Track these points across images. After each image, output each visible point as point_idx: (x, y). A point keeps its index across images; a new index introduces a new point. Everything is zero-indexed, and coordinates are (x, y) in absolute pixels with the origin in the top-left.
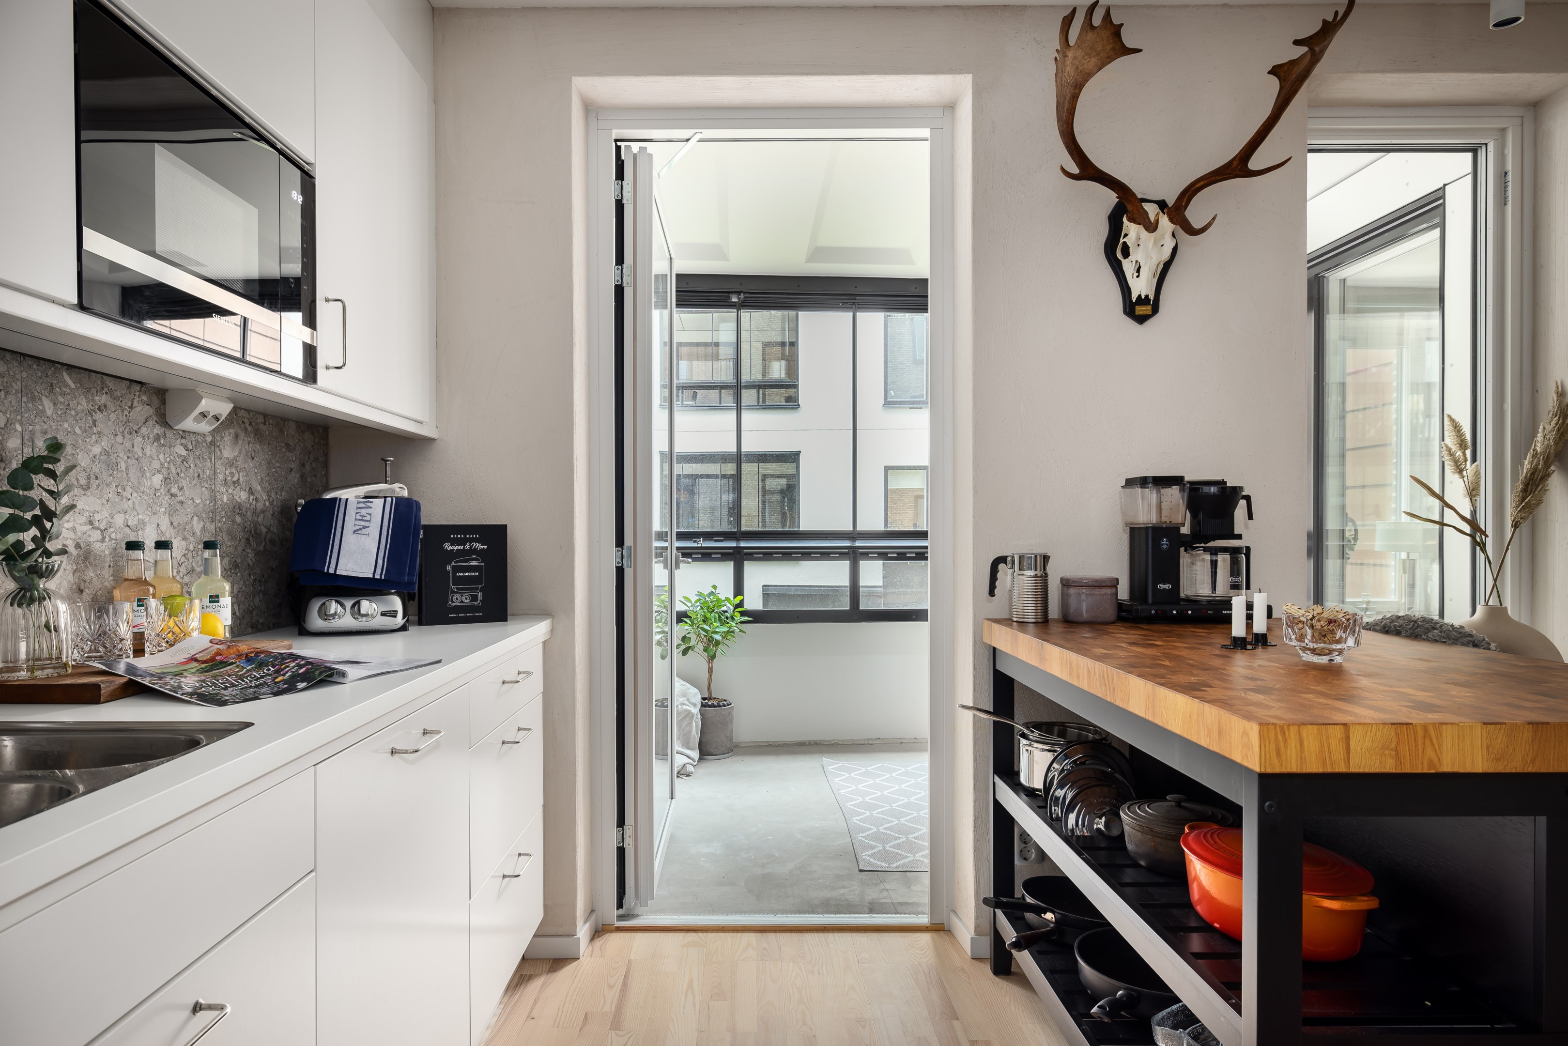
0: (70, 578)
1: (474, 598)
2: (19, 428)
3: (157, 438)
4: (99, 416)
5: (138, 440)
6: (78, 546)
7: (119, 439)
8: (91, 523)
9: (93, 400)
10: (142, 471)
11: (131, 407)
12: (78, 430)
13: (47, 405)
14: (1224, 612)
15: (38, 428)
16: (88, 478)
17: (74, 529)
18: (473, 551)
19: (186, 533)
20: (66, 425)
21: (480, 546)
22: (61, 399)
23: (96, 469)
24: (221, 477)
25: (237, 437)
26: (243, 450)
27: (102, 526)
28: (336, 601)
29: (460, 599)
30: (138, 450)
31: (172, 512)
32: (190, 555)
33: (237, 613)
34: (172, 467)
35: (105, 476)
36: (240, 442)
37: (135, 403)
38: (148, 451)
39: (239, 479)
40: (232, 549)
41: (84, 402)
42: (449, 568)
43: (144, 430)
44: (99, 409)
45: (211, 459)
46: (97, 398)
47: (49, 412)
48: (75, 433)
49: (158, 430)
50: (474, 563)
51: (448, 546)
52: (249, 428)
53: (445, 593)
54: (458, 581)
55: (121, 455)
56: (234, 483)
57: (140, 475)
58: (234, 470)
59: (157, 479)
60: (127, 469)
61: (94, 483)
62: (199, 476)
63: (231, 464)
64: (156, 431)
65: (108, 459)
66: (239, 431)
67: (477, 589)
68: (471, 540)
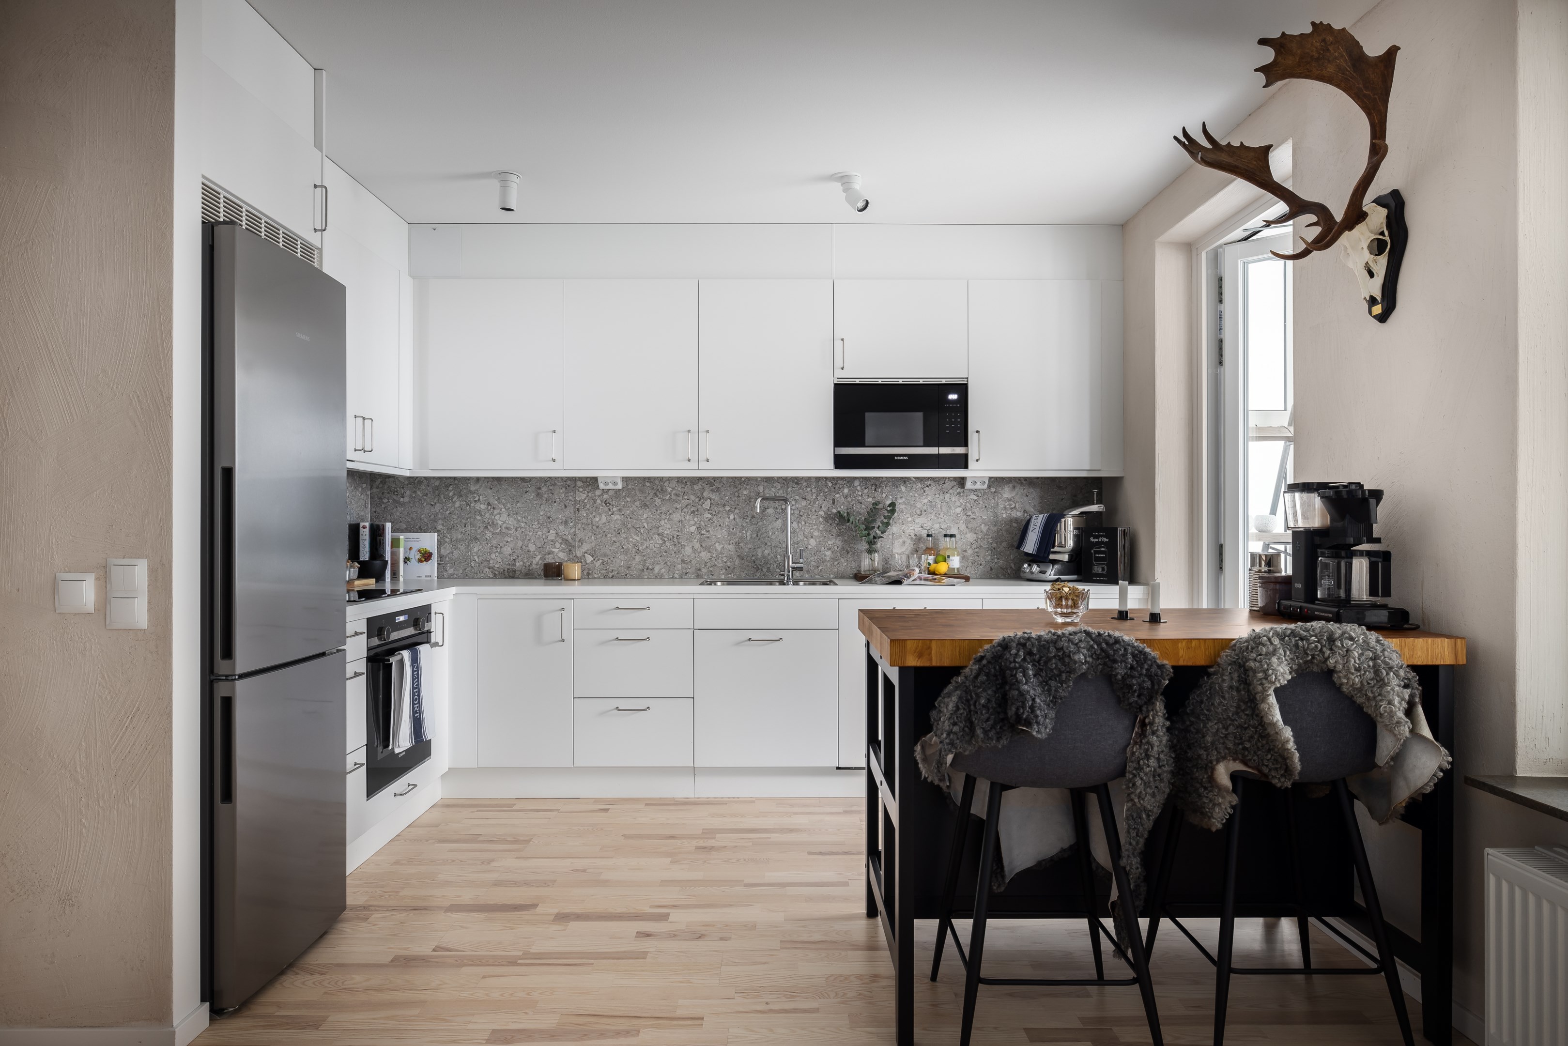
0: (912, 546)
1: (1103, 569)
2: (891, 497)
3: (959, 493)
4: (927, 488)
5: (947, 496)
6: (916, 535)
7: (937, 496)
8: (922, 527)
9: (924, 483)
10: (950, 507)
11: (944, 483)
12: (916, 495)
13: (903, 488)
14: (1316, 613)
15: (898, 496)
16: (921, 511)
17: (914, 530)
18: (1102, 542)
19: (976, 531)
20: (911, 494)
21: (1105, 540)
22: (909, 485)
23: (925, 508)
24: (1002, 506)
25: (1014, 487)
26: (1020, 493)
27: (928, 529)
28: (1037, 565)
29: (1097, 569)
30: (947, 499)
31: (967, 523)
32: (979, 540)
33: (1014, 568)
34: (968, 504)
35: (929, 510)
36: (1017, 490)
37: (946, 481)
38: (953, 499)
39: (1015, 506)
40: (1009, 538)
41: (919, 485)
42: (1092, 551)
43: (951, 491)
44: (927, 486)
45: (994, 499)
46: (926, 483)
47: (903, 491)
48: (915, 496)
49: (959, 490)
50: (1103, 549)
51: (1092, 539)
52: (1024, 482)
53: (1091, 566)
54: (1097, 559)
55: (938, 502)
56: (1012, 508)
57: (948, 509)
58: (1012, 503)
59: (959, 510)
60: (941, 507)
61: (924, 513)
62: (986, 507)
63: (1009, 500)
64: (958, 491)
65: (932, 505)
66: (1016, 484)
67: (1104, 564)
68: (1102, 536)
